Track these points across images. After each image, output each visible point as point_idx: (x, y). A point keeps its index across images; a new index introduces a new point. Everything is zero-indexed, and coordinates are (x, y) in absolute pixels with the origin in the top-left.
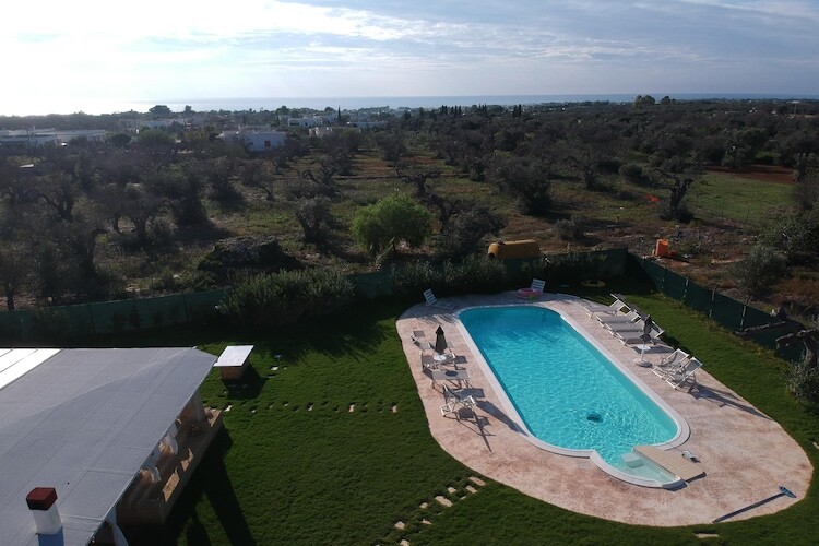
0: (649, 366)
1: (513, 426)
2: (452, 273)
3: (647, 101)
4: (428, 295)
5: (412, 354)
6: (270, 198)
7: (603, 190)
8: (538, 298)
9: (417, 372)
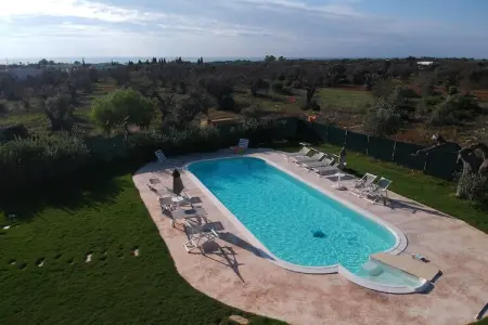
0: (345, 189)
1: (258, 253)
2: (177, 136)
3: (271, 59)
4: (159, 154)
5: (150, 200)
6: (27, 106)
7: (262, 96)
8: (245, 152)
9: (156, 215)
